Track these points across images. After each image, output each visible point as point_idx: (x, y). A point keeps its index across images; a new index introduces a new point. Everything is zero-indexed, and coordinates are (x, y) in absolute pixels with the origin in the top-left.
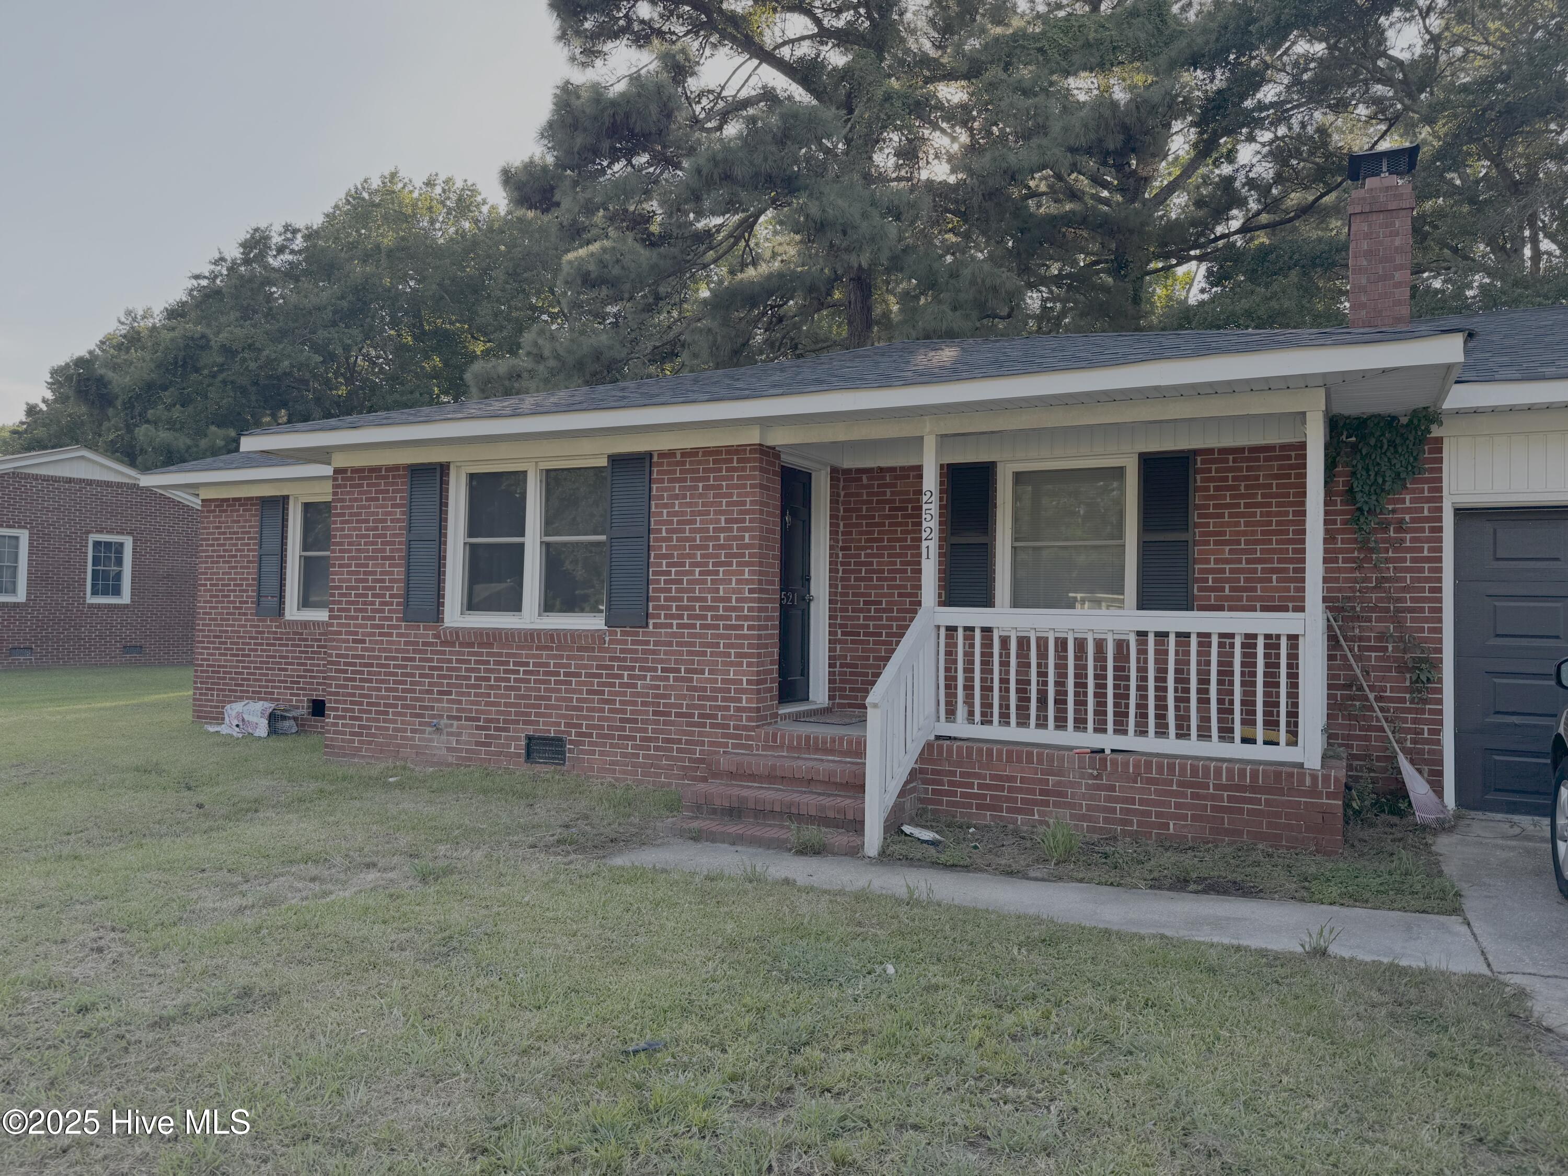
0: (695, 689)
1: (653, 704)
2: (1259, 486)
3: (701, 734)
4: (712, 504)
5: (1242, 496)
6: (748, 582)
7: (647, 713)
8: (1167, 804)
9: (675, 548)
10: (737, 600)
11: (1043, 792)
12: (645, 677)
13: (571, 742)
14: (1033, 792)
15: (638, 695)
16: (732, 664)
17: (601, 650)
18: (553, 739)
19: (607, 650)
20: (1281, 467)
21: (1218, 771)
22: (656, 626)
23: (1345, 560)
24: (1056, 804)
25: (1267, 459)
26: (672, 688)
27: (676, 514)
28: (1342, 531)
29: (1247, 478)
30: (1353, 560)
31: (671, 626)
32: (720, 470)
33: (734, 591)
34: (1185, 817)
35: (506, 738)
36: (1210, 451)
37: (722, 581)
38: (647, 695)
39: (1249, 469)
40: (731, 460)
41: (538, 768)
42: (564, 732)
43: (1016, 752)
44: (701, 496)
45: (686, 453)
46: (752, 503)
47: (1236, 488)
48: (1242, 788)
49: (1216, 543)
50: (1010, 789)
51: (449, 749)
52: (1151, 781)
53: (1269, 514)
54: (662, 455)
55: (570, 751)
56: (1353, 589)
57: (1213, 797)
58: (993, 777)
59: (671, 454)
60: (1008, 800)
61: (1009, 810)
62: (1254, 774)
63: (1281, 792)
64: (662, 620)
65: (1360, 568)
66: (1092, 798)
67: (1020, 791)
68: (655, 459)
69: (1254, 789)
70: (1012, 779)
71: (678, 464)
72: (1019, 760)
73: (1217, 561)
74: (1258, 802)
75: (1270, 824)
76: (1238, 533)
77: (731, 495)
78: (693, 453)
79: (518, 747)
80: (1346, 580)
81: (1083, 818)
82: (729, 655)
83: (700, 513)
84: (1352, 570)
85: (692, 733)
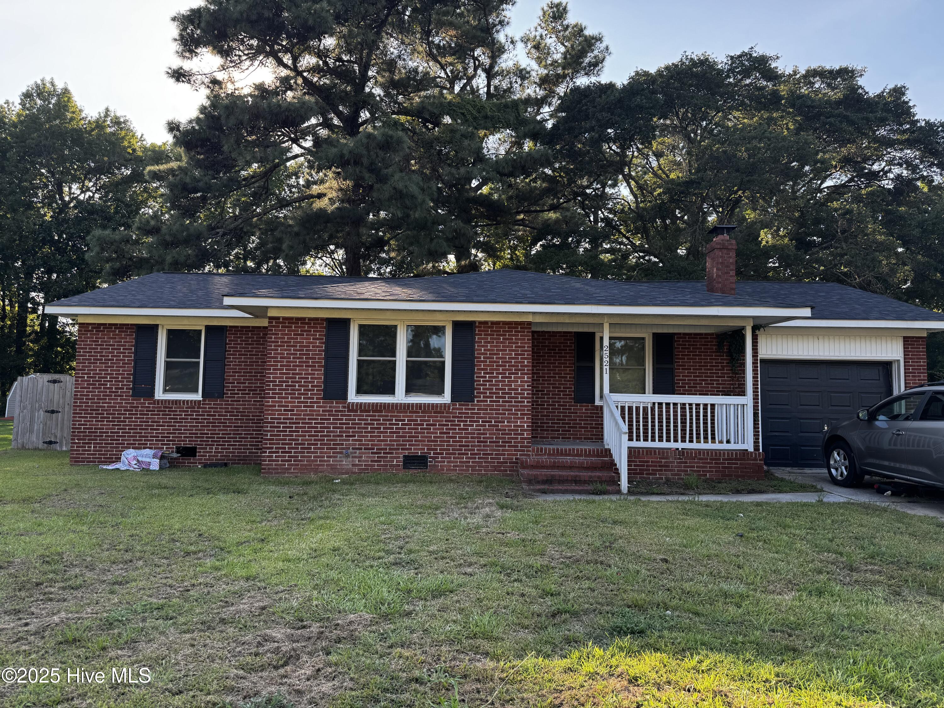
0: (500, 430)
1: (478, 438)
2: (697, 348)
3: (503, 450)
4: (508, 347)
5: (691, 352)
6: (526, 382)
7: (474, 442)
8: (706, 467)
9: (488, 366)
10: (521, 390)
11: (660, 466)
12: (473, 425)
13: (431, 457)
14: (656, 466)
15: (469, 433)
16: (519, 418)
17: (447, 413)
18: (420, 456)
19: (451, 413)
20: (705, 342)
21: (724, 454)
22: (478, 401)
23: (728, 377)
24: (665, 470)
25: (700, 338)
26: (488, 430)
27: (489, 350)
28: (726, 366)
29: (693, 345)
30: (730, 377)
31: (487, 401)
32: (512, 331)
33: (520, 386)
34: (712, 471)
35: (391, 457)
36: (680, 334)
37: (513, 381)
38: (474, 433)
39: (694, 342)
40: (518, 328)
41: (411, 472)
42: (426, 453)
43: (649, 451)
44: (502, 343)
45: (493, 323)
46: (528, 347)
47: (689, 348)
48: (732, 460)
49: (683, 369)
50: (647, 466)
51: (353, 465)
52: (700, 459)
53: (701, 359)
54: (480, 323)
55: (431, 462)
56: (730, 388)
57: (722, 463)
58: (640, 461)
59: (486, 323)
60: (646, 470)
61: (647, 474)
62: (736, 454)
63: (744, 460)
64: (482, 399)
65: (733, 380)
66: (679, 467)
67: (651, 466)
68: (477, 324)
69: (736, 459)
70: (648, 462)
71: (489, 327)
72: (651, 454)
73: (683, 376)
74: (737, 464)
75: (741, 472)
76: (690, 366)
77: (518, 343)
78: (498, 323)
79: (398, 461)
80: (728, 384)
81: (676, 475)
82: (517, 414)
83: (501, 350)
84: (730, 381)
85: (499, 450)
